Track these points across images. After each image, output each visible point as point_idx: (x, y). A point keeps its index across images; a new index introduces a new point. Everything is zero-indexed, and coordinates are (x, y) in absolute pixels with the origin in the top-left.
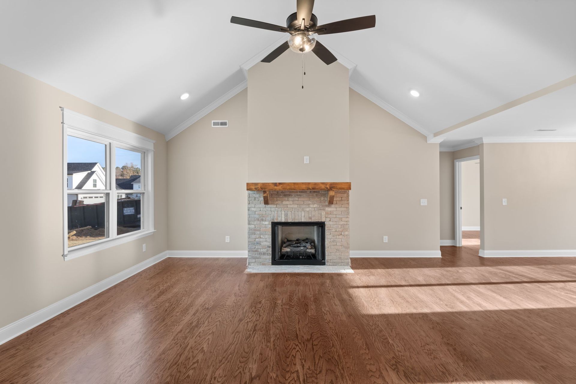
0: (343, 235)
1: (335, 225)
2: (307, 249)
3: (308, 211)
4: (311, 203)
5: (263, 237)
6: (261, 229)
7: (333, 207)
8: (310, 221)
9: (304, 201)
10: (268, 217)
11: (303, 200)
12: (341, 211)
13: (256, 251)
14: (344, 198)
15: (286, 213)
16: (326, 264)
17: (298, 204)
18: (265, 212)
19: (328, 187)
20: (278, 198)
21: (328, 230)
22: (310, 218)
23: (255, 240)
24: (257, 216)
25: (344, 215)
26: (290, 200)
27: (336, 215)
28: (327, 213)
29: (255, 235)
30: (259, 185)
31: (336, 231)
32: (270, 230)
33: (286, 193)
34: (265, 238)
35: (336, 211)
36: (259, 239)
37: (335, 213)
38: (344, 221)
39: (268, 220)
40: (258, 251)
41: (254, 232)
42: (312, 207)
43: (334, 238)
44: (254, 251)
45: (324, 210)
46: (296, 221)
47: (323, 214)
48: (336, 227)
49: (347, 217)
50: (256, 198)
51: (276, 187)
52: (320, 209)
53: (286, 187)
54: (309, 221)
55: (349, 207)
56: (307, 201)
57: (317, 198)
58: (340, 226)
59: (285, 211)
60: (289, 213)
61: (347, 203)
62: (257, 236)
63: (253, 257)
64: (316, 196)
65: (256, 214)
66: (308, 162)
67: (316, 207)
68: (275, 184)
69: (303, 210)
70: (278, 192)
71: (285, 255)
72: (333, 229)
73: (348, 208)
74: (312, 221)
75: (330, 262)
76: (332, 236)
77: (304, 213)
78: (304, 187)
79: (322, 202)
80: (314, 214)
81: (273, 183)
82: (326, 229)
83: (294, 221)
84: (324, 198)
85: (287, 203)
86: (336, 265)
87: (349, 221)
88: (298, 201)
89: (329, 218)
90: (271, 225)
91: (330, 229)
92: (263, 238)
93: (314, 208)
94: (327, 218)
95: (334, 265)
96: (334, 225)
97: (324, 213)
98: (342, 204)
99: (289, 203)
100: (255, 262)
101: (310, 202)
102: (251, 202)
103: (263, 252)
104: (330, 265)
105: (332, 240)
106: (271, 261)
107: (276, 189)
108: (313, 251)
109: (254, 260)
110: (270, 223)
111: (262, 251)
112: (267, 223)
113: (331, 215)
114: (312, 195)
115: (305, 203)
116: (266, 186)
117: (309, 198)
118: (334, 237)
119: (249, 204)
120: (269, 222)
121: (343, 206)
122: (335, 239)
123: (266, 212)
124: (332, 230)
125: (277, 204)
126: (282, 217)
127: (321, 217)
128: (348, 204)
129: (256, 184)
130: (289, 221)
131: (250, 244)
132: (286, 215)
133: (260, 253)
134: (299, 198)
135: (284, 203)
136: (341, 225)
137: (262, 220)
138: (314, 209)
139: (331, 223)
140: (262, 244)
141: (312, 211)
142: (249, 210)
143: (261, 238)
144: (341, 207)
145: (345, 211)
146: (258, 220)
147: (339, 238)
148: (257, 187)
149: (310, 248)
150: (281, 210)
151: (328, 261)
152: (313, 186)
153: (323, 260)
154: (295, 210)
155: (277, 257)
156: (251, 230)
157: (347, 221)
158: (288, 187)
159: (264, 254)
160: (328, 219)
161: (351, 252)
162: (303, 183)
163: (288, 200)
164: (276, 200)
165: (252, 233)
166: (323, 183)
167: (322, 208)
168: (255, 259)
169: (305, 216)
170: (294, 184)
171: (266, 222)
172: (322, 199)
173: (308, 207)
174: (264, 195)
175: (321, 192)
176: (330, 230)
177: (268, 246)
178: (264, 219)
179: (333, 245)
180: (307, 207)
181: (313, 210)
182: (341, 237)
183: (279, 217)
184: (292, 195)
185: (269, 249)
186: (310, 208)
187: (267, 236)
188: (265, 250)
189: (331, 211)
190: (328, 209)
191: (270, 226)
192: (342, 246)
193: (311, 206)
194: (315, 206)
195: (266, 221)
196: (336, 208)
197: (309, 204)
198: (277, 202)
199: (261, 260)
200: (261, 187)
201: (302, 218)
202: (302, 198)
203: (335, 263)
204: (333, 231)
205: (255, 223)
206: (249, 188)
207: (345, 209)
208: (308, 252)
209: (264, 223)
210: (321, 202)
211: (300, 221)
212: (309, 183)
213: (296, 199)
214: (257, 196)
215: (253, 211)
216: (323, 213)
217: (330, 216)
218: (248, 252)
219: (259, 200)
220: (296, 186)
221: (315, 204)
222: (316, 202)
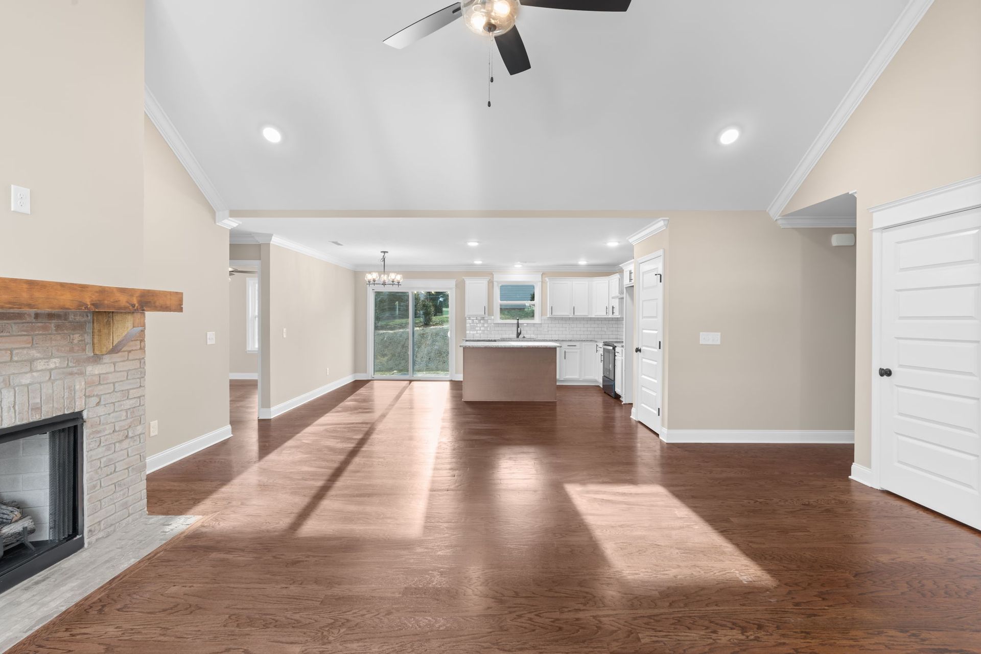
0: (132, 437)
1: (112, 415)
2: (8, 523)
3: (28, 386)
4: (39, 355)
7: (105, 361)
8: (36, 418)
9: (11, 351)
11: (8, 346)
12: (128, 371)
16: (86, 541)
19: (135, 301)
22: (37, 409)
25: (134, 380)
27: (114, 383)
28: (89, 384)
31: (114, 431)
35: (115, 371)
37: (112, 378)
38: (135, 398)
42: (44, 367)
43: (110, 453)
45: (81, 373)
47: (77, 387)
48: (113, 421)
49: (140, 386)
52: (71, 374)
54: (31, 420)
55: (143, 358)
56: (23, 348)
57: (59, 337)
58: (124, 414)
61: (141, 349)
64: (56, 330)
66: (27, 209)
67: (56, 368)
69: (8, 384)
72: (107, 427)
73: (142, 361)
74: (43, 418)
75: (98, 531)
76: (104, 448)
77: (12, 393)
78: (66, 299)
79: (76, 348)
80: (51, 391)
84: (82, 335)
86: (113, 532)
87: (144, 396)
89: (97, 395)
91: (100, 428)
93: (50, 370)
94: (89, 397)
95: (107, 535)
96: (109, 414)
97: (83, 383)
98: (130, 352)
101: (34, 353)
104: (98, 540)
105: (103, 460)
113: (101, 387)
114: (45, 328)
115: (15, 358)
117: (30, 338)
118: (108, 449)
121: (131, 357)
122: (111, 457)
124: (104, 430)
127: (73, 399)
128: (142, 349)
136: (126, 411)
138: (48, 373)
139: (101, 410)
141: (40, 383)
144: (128, 359)
145: (135, 369)
147: (122, 450)
149: (17, 517)
151: (93, 529)
152: (95, 297)
153: (74, 535)
157: (139, 397)
160: (94, 400)
162: (63, 285)
166: (123, 291)
167: (75, 370)
169: (14, 407)
170: (31, 284)
172: (77, 337)
173: (28, 369)
175: (71, 317)
176: (99, 432)
179: (107, 475)
180: (23, 370)
181: (47, 378)
182: (125, 444)
186: (35, 374)
189: (100, 375)
190: (94, 370)
192: (127, 468)
193: (40, 365)
194: (54, 363)
196: (114, 364)
197: (32, 361)
202: (4, 339)
203: (109, 526)
204: (107, 432)
207: (136, 364)
210: (72, 350)
212: (83, 288)
216: (79, 385)
217: (99, 390)
220: (37, 294)
221: (52, 357)
222: (58, 350)
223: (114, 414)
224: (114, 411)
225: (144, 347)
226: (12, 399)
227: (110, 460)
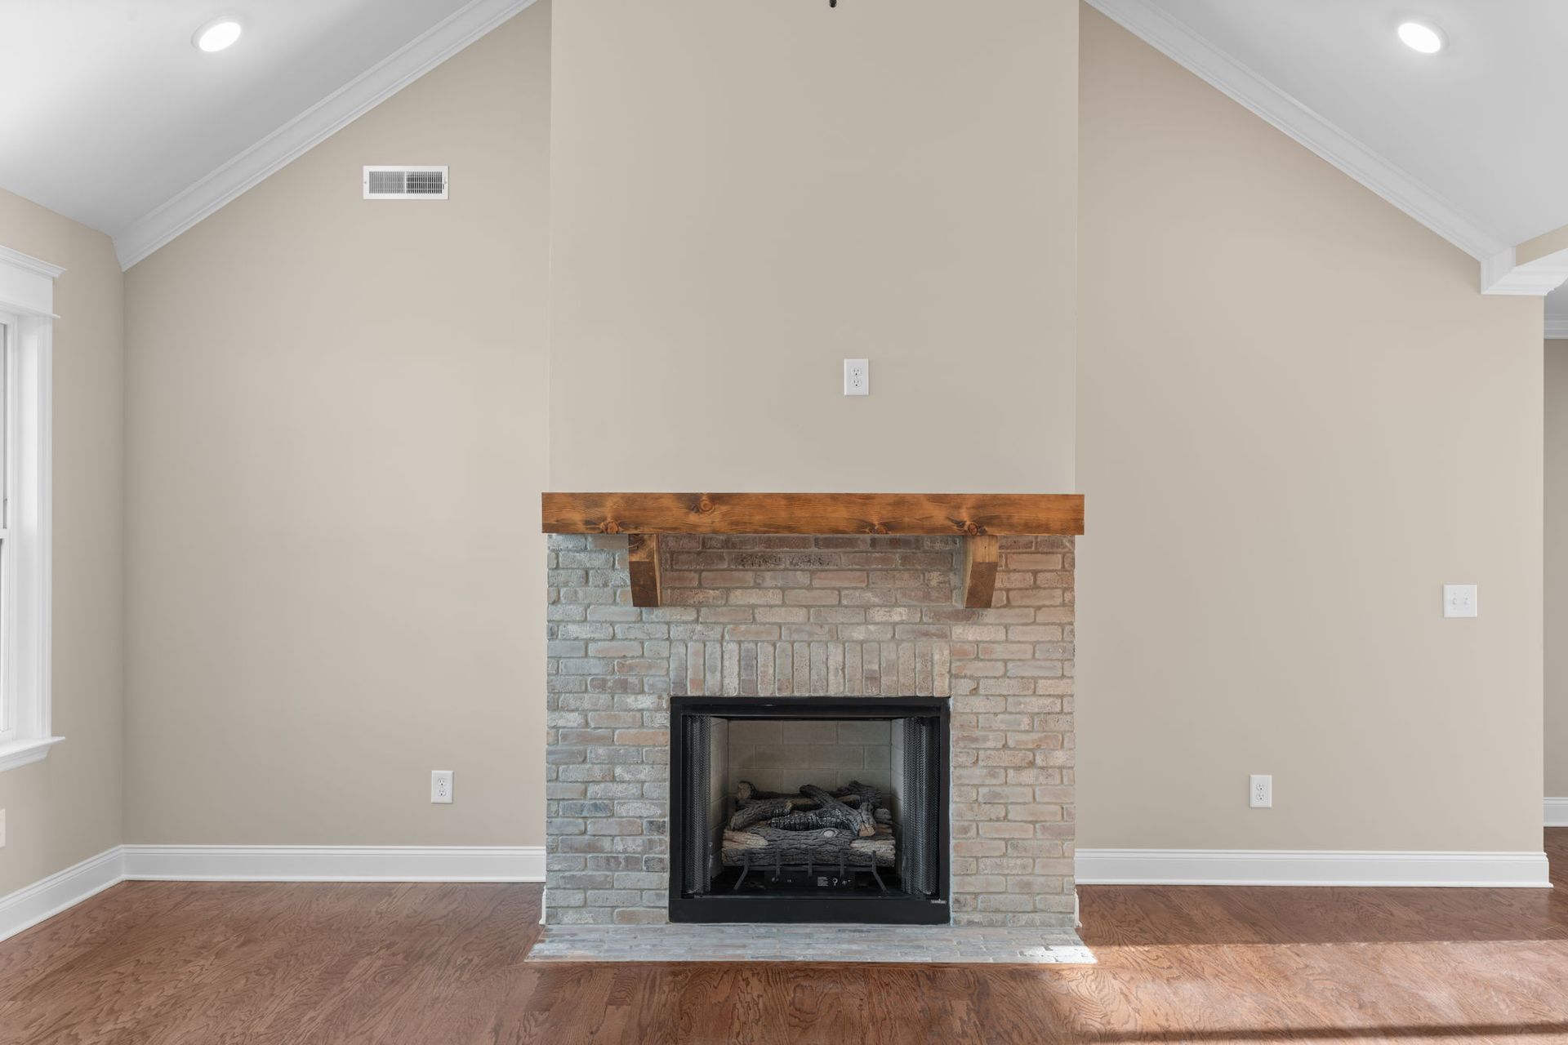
0: (1042, 768)
1: (1000, 717)
2: (857, 836)
3: (861, 643)
4: (876, 600)
5: (627, 777)
6: (617, 732)
7: (987, 620)
8: (871, 692)
9: (839, 590)
10: (652, 672)
11: (837, 584)
12: (1035, 644)
13: (591, 848)
14: (1048, 575)
15: (747, 651)
16: (952, 915)
17: (808, 607)
18: (636, 644)
19: (965, 515)
20: (704, 574)
21: (964, 738)
22: (873, 678)
23: (586, 790)
24: (596, 668)
25: (1048, 663)
26: (769, 583)
27: (1005, 662)
28: (958, 654)
29: (587, 766)
30: (609, 503)
31: (1005, 746)
32: (665, 738)
33: (748, 549)
34: (638, 782)
35: (1007, 641)
36: (603, 785)
37: (1000, 651)
38: (1050, 695)
39: (652, 686)
40: (602, 851)
41: (581, 748)
42: (884, 619)
43: (994, 781)
44: (577, 850)
45: (943, 636)
46: (797, 694)
47: (936, 657)
48: (1003, 727)
49: (1063, 676)
50: (591, 573)
51: (693, 518)
52: (926, 634)
53: (747, 519)
54: (866, 695)
55: (1071, 624)
56: (855, 588)
57: (906, 575)
58: (1026, 720)
59: (740, 643)
60: (764, 652)
61: (1063, 604)
62: (597, 772)
63: (573, 877)
64: (903, 565)
65: (590, 653)
66: (863, 389)
67: (902, 622)
68: (692, 502)
69: (835, 636)
70: (704, 546)
71: (742, 868)
72: (991, 735)
73: (1068, 628)
74: (883, 695)
75: (975, 909)
76: (985, 771)
77: (840, 650)
78: (840, 516)
79: (934, 594)
80: (893, 656)
81: (679, 497)
82: (954, 734)
83: (786, 694)
84: (944, 573)
85: (753, 597)
86: (1003, 925)
87: (1072, 696)
88: (810, 588)
89: (971, 677)
90: (668, 714)
91: (977, 733)
92: (629, 782)
93: (895, 624)
94: (957, 676)
95: (992, 924)
96: (996, 714)
97: (946, 652)
98: (1039, 608)
99: (761, 601)
100: (585, 905)
101: (869, 596)
102: (563, 591)
103: (625, 851)
104: (970, 923)
105: (983, 790)
106: (666, 903)
107: (695, 526)
108: (884, 849)
109: (577, 897)
110: (665, 704)
111: (620, 848)
112: (646, 702)
113: (980, 664)
114: (886, 561)
115: (844, 602)
116: (645, 509)
117: (865, 574)
118: (993, 775)
119: (554, 603)
120: (660, 697)
121: (1041, 617)
122: (998, 790)
123: (642, 643)
124: (986, 739)
125: (698, 607)
126: (726, 672)
127: (930, 675)
128: (1069, 606)
129: (592, 500)
130: (762, 694)
131: (557, 812)
132: (748, 663)
133: (608, 859)
134: (812, 572)
135: (739, 597)
136: (1032, 716)
137: (624, 687)
138: (890, 628)
139: (979, 704)
140: (621, 810)
141: (879, 642)
142: (552, 634)
143: (613, 779)
144: (1034, 623)
145: (1050, 641)
146: (601, 685)
147: (1020, 785)
148: (595, 513)
149: (871, 832)
150: (723, 636)
151: (962, 898)
152: (887, 514)
153: (936, 895)
154: (795, 637)
155: (699, 881)
156: (565, 737)
157: (1061, 697)
158: (758, 518)
159: (632, 863)
160: (965, 686)
161: (1081, 855)
162: (834, 497)
163: (758, 586)
164: (696, 583)
165: (572, 754)
167: (932, 629)
168: (585, 890)
169: (843, 669)
170: (791, 499)
171: (640, 697)
172: (935, 578)
173: (861, 619)
174: (635, 558)
175: (927, 544)
176: (975, 740)
177: (651, 823)
178: (633, 680)
179: (990, 820)
180: (854, 620)
181: (889, 636)
182: (1028, 776)
183: (713, 672)
184: (778, 561)
185: (656, 837)
186: (872, 628)
187: (648, 768)
188: (634, 845)
189: (977, 643)
190: (966, 633)
191: (663, 719)
192: (1033, 823)
193: (879, 615)
194: (899, 614)
195: (642, 692)
196: (1007, 627)
197: (866, 608)
198: (700, 597)
199: (613, 896)
200: (616, 518)
201: (831, 678)
202: (830, 575)
203: (997, 911)
204: (990, 744)
205: (587, 701)
206: (553, 521)
207: (1056, 633)
208: (861, 855)
209: (631, 700)
210: (927, 596)
211: (821, 694)
212: (867, 498)
213: (802, 578)
214: (596, 563)
215: (576, 639)
216: (940, 654)
217: (976, 668)
218: (548, 853)
219: (605, 585)
220: (800, 512)
221: (896, 604)
222: (905, 595)
223: (1007, 717)
224: (1005, 712)
225: (1072, 602)
226: (840, 658)
227: (997, 795)
